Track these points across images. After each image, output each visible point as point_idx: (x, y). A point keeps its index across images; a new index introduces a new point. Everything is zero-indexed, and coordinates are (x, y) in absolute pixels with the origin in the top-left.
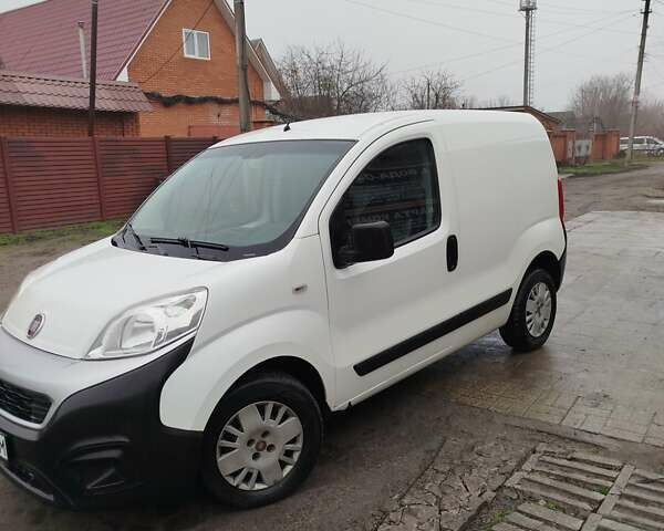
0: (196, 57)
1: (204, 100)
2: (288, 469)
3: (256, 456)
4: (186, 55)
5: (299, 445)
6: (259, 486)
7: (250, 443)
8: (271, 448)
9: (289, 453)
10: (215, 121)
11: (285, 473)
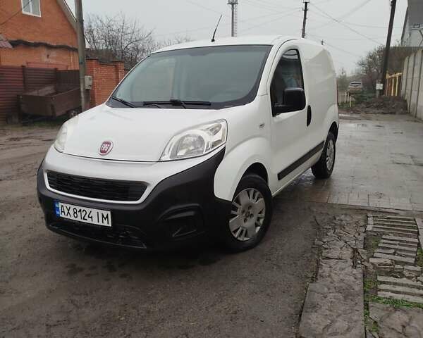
0: (31, 14)
1: (37, 45)
2: (259, 228)
3: (245, 220)
4: (23, 12)
5: (263, 214)
6: (245, 239)
7: (243, 212)
8: (251, 216)
9: (259, 219)
10: (45, 59)
11: (257, 231)
